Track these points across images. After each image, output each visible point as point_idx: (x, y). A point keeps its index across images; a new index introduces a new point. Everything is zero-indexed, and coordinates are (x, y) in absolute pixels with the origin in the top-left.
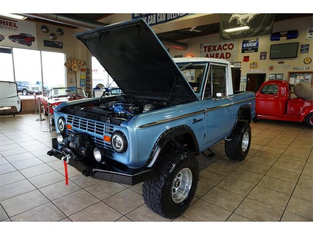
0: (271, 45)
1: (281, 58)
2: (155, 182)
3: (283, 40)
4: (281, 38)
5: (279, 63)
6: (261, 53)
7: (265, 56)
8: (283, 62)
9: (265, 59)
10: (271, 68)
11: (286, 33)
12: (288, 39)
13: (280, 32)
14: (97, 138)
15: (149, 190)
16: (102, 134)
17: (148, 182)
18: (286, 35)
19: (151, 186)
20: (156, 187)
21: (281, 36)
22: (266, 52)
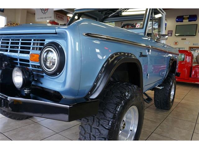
0: (176, 26)
1: (184, 36)
2: (99, 120)
3: (186, 22)
4: (184, 20)
5: (182, 39)
6: (169, 31)
7: (172, 34)
8: (185, 39)
9: (171, 36)
10: (176, 43)
11: (188, 16)
12: (189, 21)
13: (183, 16)
14: (21, 60)
15: (89, 132)
16: (28, 53)
17: (88, 122)
18: (188, 18)
19: (93, 126)
20: (100, 128)
21: (184, 19)
22: (172, 31)
